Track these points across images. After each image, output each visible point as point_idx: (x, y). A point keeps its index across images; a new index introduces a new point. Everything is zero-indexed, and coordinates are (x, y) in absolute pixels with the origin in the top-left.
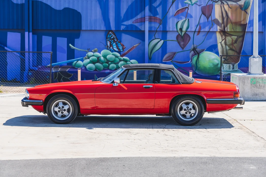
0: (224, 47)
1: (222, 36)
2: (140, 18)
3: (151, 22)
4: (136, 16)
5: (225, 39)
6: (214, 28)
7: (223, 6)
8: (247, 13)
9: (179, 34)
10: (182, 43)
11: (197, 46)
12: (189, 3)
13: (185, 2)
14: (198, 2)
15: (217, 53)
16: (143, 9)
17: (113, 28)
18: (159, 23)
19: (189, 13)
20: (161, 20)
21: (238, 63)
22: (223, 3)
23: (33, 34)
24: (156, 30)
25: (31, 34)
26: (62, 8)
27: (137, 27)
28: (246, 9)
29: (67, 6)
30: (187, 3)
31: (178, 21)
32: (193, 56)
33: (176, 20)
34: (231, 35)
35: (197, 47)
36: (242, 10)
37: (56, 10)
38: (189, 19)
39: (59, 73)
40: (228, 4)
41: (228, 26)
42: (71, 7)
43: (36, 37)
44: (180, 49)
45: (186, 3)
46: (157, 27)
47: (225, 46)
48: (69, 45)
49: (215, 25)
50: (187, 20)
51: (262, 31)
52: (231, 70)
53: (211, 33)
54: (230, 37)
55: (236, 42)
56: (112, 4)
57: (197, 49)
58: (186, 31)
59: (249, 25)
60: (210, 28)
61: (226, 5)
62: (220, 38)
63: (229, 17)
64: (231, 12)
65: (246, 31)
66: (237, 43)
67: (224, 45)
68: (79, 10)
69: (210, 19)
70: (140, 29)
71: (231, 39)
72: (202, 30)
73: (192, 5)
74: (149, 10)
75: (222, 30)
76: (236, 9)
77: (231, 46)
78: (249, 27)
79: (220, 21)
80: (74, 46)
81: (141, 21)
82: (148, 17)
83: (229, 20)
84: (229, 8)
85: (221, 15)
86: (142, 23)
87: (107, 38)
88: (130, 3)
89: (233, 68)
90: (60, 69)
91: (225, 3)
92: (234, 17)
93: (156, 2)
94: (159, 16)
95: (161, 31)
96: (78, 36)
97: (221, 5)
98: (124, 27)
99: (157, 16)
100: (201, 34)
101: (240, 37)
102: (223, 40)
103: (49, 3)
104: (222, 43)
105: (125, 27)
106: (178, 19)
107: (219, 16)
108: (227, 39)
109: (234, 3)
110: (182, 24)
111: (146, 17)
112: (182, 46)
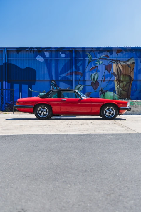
1: (117, 83)
2: (70, 73)
3: (76, 75)
4: (67, 72)
5: (119, 84)
6: (113, 78)
9: (93, 82)
10: (94, 87)
11: (103, 88)
12: (98, 63)
13: (96, 63)
14: (103, 63)
15: (114, 92)
16: (71, 68)
17: (54, 79)
18: (81, 75)
19: (98, 69)
22: (118, 63)
23: (8, 83)
24: (79, 79)
25: (7, 82)
26: (25, 67)
27: (68, 78)
29: (28, 66)
32: (101, 94)
33: (91, 74)
34: (123, 82)
36: (129, 67)
37: (21, 69)
40: (121, 64)
41: (121, 77)
42: (30, 67)
43: (10, 84)
44: (93, 90)
46: (80, 77)
48: (29, 89)
49: (114, 76)
50: (97, 73)
53: (111, 81)
55: (126, 86)
56: (53, 64)
57: (103, 90)
58: (97, 80)
60: (111, 78)
63: (121, 71)
64: (122, 68)
67: (119, 88)
68: (35, 69)
69: (110, 73)
70: (70, 79)
71: (123, 84)
72: (106, 79)
73: (100, 65)
74: (75, 67)
75: (118, 79)
76: (126, 66)
77: (123, 88)
79: (116, 74)
80: (32, 89)
82: (74, 72)
83: (122, 73)
84: (122, 66)
85: (116, 70)
86: (71, 75)
87: (51, 85)
88: (64, 64)
91: (119, 63)
92: (124, 71)
93: (79, 64)
94: (81, 72)
95: (82, 80)
96: (34, 84)
99: (80, 71)
100: (106, 82)
101: (128, 83)
103: (17, 65)
104: (118, 86)
105: (61, 78)
108: (121, 84)
109: (124, 63)
110: (95, 75)
111: (73, 72)
112: (95, 89)
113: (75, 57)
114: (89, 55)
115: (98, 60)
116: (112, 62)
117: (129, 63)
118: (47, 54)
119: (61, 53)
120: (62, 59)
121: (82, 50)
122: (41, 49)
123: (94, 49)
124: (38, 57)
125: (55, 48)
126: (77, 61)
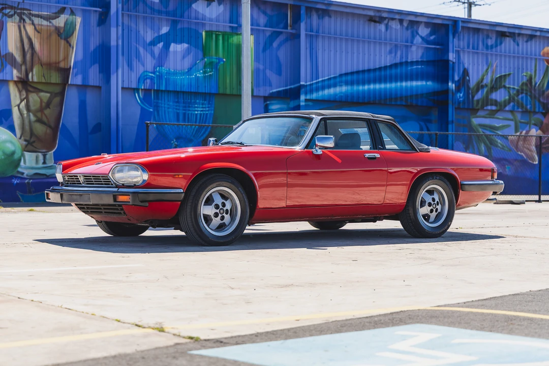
0: (25, 115)
1: (20, 92)
5: (27, 98)
6: (6, 73)
7: (24, 26)
8: (70, 45)
15: (12, 128)
21: (54, 150)
22: (24, 20)
28: (69, 38)
34: (38, 91)
36: (61, 38)
40: (33, 24)
41: (35, 70)
47: (27, 114)
49: (8, 67)
51: (98, 85)
52: (41, 165)
54: (37, 95)
55: (48, 105)
59: (75, 71)
61: (30, 24)
62: (16, 96)
63: (35, 51)
64: (39, 40)
65: (69, 83)
66: (50, 108)
67: (25, 112)
71: (39, 100)
75: (24, 79)
76: (49, 36)
77: (39, 115)
78: (76, 75)
79: (19, 58)
83: (36, 59)
84: (36, 33)
85: (19, 44)
89: (44, 163)
91: (27, 20)
92: (45, 52)
97: (20, 24)
101: (56, 95)
102: (24, 100)
104: (21, 106)
107: (17, 47)
108: (31, 99)
109: (45, 23)
116: (6, 15)
117: (60, 21)
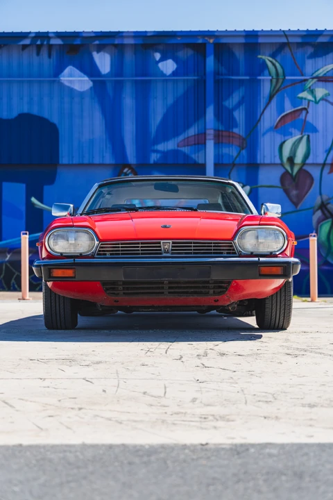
2: (195, 135)
3: (220, 144)
4: (185, 131)
9: (287, 171)
10: (294, 192)
11: (329, 199)
12: (310, 97)
13: (300, 95)
14: (329, 95)
16: (200, 113)
17: (132, 158)
18: (240, 146)
19: (308, 122)
20: (244, 139)
24: (231, 162)
26: (15, 114)
27: (188, 156)
29: (25, 110)
30: (305, 99)
31: (283, 140)
32: (320, 221)
33: (279, 139)
35: (331, 201)
38: (308, 137)
39: (6, 266)
42: (35, 111)
44: (289, 207)
45: (302, 98)
46: (235, 154)
48: (31, 201)
50: (305, 138)
56: (129, 102)
57: (329, 206)
58: (304, 163)
68: (55, 120)
70: (195, 161)
73: (317, 102)
74: (215, 115)
80: (42, 202)
81: (196, 142)
82: (212, 132)
86: (200, 146)
88: (170, 101)
90: (9, 256)
93: (231, 98)
94: (240, 131)
95: (243, 164)
96: (51, 180)
98: (158, 157)
99: (236, 130)
105: (159, 155)
106: (284, 136)
110: (295, 146)
111: (208, 132)
112: (295, 200)
113: (217, 73)
114: (274, 64)
115: (310, 84)
118: (104, 62)
119: (158, 56)
120: (166, 80)
121: (245, 45)
122: (78, 42)
123: (291, 40)
124: (67, 71)
125: (138, 35)
126: (223, 87)
